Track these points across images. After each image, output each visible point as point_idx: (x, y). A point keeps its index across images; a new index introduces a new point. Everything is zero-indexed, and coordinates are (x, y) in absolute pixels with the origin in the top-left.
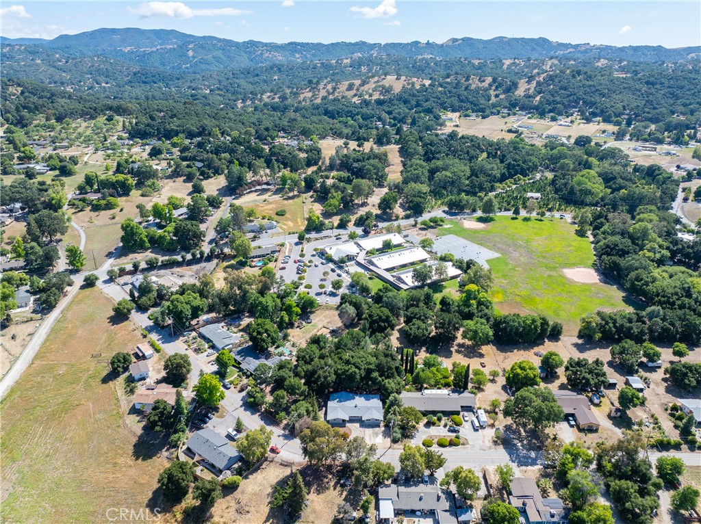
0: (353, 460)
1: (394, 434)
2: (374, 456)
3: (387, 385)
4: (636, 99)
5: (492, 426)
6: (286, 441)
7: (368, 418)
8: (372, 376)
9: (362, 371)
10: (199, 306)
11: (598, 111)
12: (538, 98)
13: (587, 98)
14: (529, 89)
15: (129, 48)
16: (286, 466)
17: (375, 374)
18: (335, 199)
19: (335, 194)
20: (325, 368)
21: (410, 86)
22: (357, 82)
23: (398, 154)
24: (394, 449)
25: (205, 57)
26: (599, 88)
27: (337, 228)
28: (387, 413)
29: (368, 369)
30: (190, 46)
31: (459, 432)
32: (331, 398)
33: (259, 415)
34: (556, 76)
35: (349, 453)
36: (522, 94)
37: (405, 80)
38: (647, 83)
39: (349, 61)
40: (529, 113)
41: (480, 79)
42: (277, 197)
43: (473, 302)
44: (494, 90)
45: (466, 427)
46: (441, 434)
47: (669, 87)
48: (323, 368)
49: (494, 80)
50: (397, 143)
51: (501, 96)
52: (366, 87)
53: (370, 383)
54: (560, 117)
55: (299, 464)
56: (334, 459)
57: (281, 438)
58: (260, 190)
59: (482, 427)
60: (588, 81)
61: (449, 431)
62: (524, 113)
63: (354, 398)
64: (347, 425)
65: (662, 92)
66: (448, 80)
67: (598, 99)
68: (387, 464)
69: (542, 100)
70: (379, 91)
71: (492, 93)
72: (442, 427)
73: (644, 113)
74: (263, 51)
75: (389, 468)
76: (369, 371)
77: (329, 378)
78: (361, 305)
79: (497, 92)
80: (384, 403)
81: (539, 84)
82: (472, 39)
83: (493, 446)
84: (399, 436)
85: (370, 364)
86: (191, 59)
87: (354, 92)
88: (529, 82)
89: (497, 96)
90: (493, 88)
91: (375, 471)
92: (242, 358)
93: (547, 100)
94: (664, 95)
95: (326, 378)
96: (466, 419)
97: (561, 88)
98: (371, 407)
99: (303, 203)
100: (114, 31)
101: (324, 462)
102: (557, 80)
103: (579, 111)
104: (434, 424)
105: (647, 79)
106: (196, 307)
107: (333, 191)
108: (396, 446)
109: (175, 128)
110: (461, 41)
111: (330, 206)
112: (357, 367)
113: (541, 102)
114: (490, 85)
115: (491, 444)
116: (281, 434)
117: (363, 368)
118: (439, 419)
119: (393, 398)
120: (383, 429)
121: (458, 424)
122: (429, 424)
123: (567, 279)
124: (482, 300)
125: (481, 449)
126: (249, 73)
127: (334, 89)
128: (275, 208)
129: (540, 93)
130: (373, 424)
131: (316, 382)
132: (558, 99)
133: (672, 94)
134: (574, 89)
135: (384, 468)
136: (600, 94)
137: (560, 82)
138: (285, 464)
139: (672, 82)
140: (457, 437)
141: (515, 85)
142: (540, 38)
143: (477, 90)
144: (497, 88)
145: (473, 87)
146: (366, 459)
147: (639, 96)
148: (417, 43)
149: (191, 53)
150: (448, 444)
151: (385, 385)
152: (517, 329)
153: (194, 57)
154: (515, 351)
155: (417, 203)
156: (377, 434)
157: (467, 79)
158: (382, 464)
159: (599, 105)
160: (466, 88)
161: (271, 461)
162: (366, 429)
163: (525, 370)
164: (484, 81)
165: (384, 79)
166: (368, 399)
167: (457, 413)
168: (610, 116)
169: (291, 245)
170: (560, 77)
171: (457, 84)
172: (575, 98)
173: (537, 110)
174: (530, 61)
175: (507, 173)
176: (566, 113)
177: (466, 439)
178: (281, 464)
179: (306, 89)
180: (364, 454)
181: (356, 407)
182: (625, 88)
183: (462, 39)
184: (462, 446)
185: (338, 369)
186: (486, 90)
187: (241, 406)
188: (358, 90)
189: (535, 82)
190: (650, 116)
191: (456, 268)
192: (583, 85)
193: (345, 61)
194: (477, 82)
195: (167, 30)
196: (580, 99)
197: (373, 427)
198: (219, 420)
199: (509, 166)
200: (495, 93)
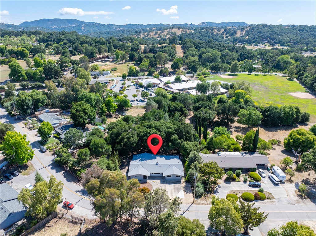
0: (153, 217)
1: (196, 189)
2: (178, 212)
3: (186, 145)
4: (295, 36)
5: (290, 181)
6: (83, 196)
7: (169, 174)
8: (172, 138)
9: (163, 133)
10: (39, 99)
11: (277, 41)
12: (247, 37)
13: (271, 36)
14: (242, 34)
15: (55, 27)
16: (76, 223)
17: (175, 137)
18: (146, 62)
19: (146, 60)
20: (129, 131)
21: (185, 32)
22: (159, 32)
23: (181, 49)
24: (198, 204)
25: (90, 30)
26: (277, 32)
27: (147, 76)
28: (187, 169)
29: (168, 132)
30: (83, 25)
31: (260, 186)
32: (133, 158)
33: (63, 173)
34: (255, 28)
35: (148, 209)
36: (239, 36)
37: (182, 30)
38: (299, 30)
39: (155, 28)
40: (243, 44)
41: (218, 30)
42: (113, 63)
43: (242, 100)
44: (225, 35)
45: (265, 182)
46: (243, 189)
47: (310, 32)
48: (127, 131)
49: (225, 30)
50: (180, 44)
51: (228, 37)
52: (163, 34)
53: (170, 144)
54: (259, 45)
55: (91, 222)
56: (131, 215)
57: (79, 193)
58: (103, 61)
59: (282, 182)
60: (271, 29)
61: (250, 186)
62: (241, 44)
63: (156, 158)
64: (149, 181)
65: (308, 34)
66: (203, 31)
67: (277, 36)
68: (194, 221)
69: (249, 37)
70: (170, 35)
71: (225, 36)
72: (242, 183)
73: (301, 41)
74: (116, 27)
75: (197, 225)
76: (169, 134)
77: (131, 139)
78: (161, 101)
79: (227, 36)
80: (184, 162)
81: (247, 31)
82: (211, 22)
83: (301, 200)
84: (202, 190)
85: (170, 128)
86: (83, 31)
87: (158, 36)
88: (242, 31)
89: (226, 37)
90: (225, 34)
91: (180, 230)
92: (62, 131)
93: (252, 38)
94: (308, 35)
95: (128, 138)
96: (263, 175)
97: (258, 32)
98: (172, 165)
99: (128, 66)
100: (49, 20)
101: (119, 219)
102: (256, 29)
103: (268, 42)
104: (234, 180)
105: (299, 29)
106: (37, 100)
107: (145, 59)
108: (199, 201)
109: (62, 38)
110: (206, 23)
111: (143, 66)
112: (158, 129)
113: (248, 38)
114: (223, 32)
115: (297, 198)
116: (80, 190)
117: (163, 130)
118: (238, 175)
119: (193, 155)
120: (184, 184)
121: (257, 180)
122: (229, 180)
123: (294, 97)
124: (248, 99)
125: (289, 204)
126: (108, 33)
127: (148, 34)
128: (111, 68)
129: (247, 35)
130: (173, 180)
131: (119, 143)
132: (257, 37)
133: (313, 35)
134: (264, 32)
135: (191, 226)
136: (278, 35)
137: (257, 30)
138: (75, 222)
139: (311, 29)
140: (261, 191)
141: (235, 32)
142: (242, 22)
143: (217, 35)
144: (226, 34)
145: (215, 33)
146: (169, 215)
147: (297, 35)
148: (186, 24)
149: (83, 28)
150: (253, 198)
151: (184, 145)
152: (280, 114)
153: (84, 30)
154: (279, 131)
155: (194, 65)
156: (178, 190)
157: (212, 30)
158: (188, 221)
159: (278, 39)
160: (212, 34)
161: (61, 218)
162: (167, 185)
163: (305, 135)
164: (220, 31)
165: (172, 30)
166: (168, 159)
167: (254, 170)
168: (284, 43)
169: (117, 81)
170: (257, 28)
171: (207, 32)
172: (265, 36)
173: (247, 42)
174: (240, 27)
175: (240, 58)
176: (261, 43)
177: (269, 193)
178: (71, 222)
179: (134, 35)
180: (166, 210)
181: (157, 164)
182: (289, 32)
183: (207, 23)
184: (269, 200)
185: (141, 132)
186: (221, 34)
187: (49, 166)
188: (159, 35)
189: (245, 31)
190: (304, 42)
191: (224, 88)
192: (269, 31)
193: (153, 28)
194: (217, 31)
195: (73, 20)
196: (268, 37)
197: (174, 183)
198: (24, 177)
199: (241, 55)
200: (226, 36)
